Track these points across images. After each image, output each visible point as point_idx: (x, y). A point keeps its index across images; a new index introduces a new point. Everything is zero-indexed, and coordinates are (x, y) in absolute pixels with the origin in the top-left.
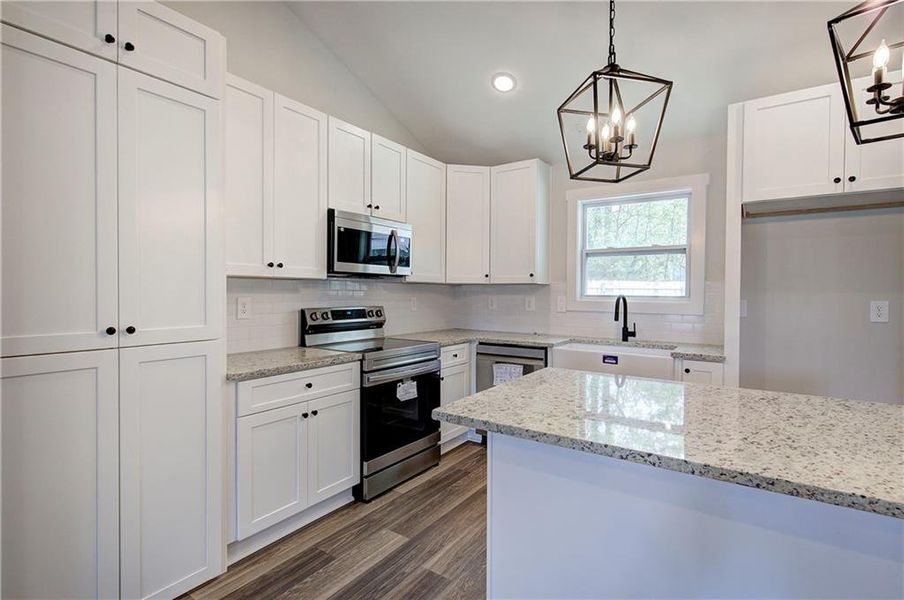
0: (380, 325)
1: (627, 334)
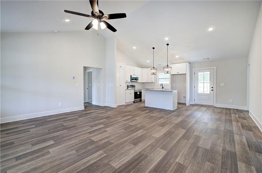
0: (135, 87)
1: (163, 88)
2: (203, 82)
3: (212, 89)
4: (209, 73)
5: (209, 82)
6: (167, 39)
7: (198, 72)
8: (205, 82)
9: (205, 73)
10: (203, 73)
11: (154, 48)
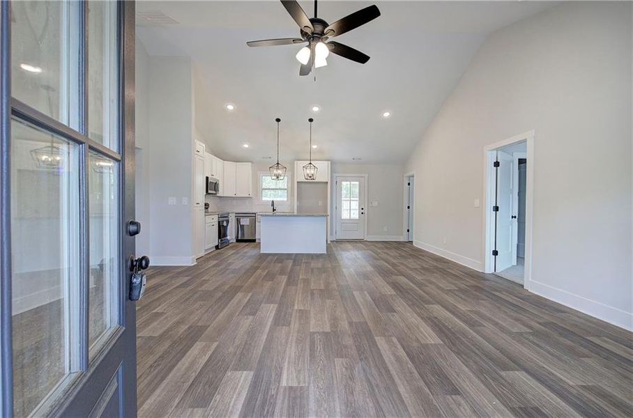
1: (274, 210)
2: (348, 199)
3: (363, 211)
4: (357, 183)
5: (358, 199)
6: (316, 109)
7: (342, 181)
8: (352, 199)
9: (352, 183)
10: (348, 183)
11: (278, 120)
